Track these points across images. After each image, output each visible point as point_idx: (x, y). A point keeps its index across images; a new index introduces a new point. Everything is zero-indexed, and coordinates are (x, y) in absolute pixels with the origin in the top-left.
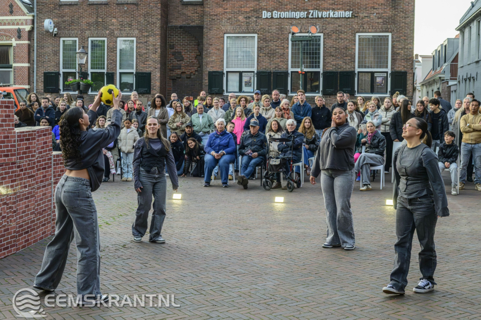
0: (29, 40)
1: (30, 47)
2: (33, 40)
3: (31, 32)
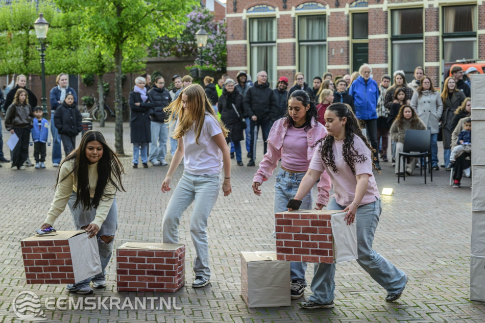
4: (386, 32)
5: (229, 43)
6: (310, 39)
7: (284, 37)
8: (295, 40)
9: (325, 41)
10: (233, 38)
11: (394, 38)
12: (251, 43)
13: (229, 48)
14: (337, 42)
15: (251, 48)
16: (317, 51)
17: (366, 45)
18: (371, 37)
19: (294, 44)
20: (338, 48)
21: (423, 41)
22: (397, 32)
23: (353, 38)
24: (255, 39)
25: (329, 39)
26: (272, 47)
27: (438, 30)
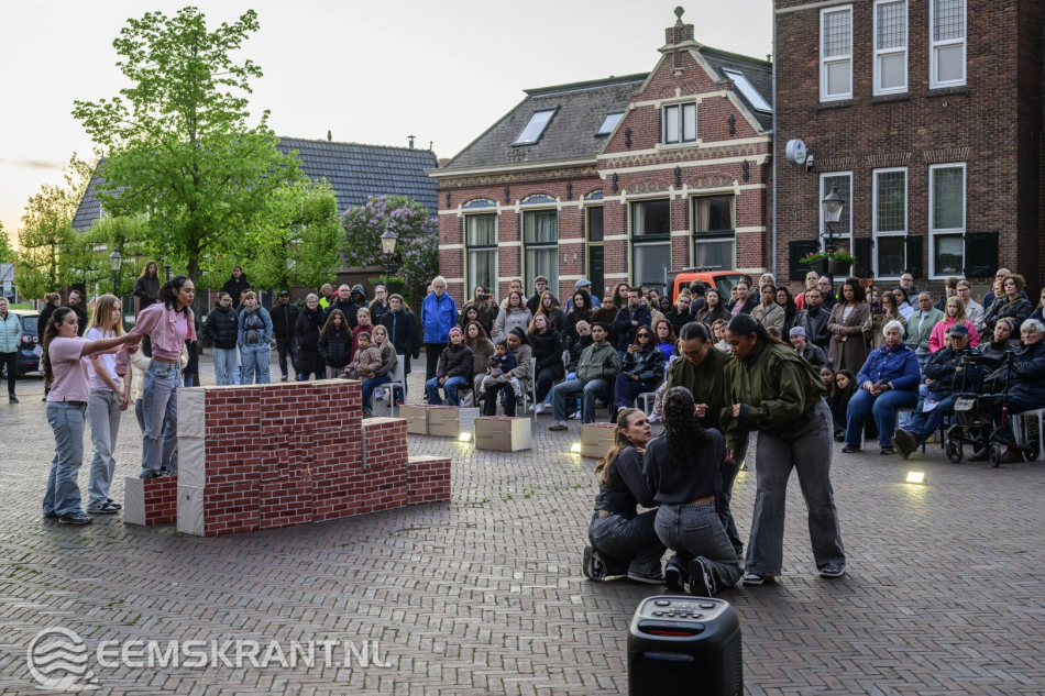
0: (764, 181)
1: (765, 194)
2: (772, 180)
3: (766, 167)
4: (625, 232)
5: (442, 247)
6: (539, 241)
7: (507, 240)
8: (520, 243)
9: (556, 243)
10: (447, 241)
11: (635, 240)
12: (468, 247)
13: (442, 255)
14: (570, 244)
15: (469, 254)
16: (547, 257)
17: (601, 248)
18: (606, 238)
19: (519, 248)
20: (571, 253)
21: (670, 243)
22: (639, 232)
23: (590, 240)
24: (474, 243)
25: (560, 242)
26: (494, 252)
27: (687, 228)
